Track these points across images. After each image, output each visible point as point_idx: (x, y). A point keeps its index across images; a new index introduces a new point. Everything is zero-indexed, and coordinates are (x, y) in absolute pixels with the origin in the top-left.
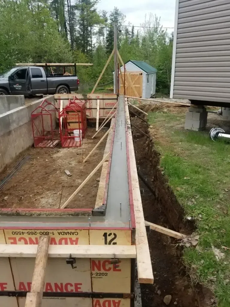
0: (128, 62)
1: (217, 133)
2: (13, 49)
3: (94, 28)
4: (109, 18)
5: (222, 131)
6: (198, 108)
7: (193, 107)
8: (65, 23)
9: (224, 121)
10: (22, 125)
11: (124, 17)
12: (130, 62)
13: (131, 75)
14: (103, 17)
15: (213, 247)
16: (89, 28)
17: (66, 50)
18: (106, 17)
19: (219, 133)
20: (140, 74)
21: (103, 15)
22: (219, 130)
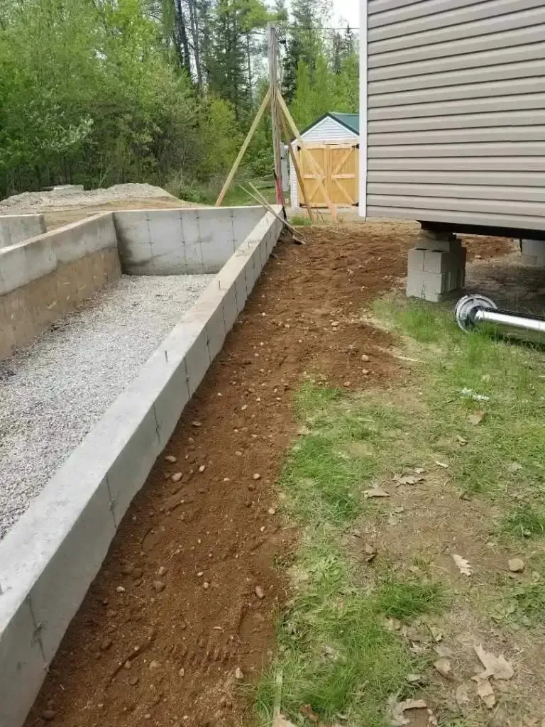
0: (325, 117)
1: (475, 310)
2: (48, 100)
3: (255, 36)
4: (290, 11)
5: (488, 306)
6: (438, 239)
7: (427, 237)
8: (183, 28)
9: (523, 270)
10: (10, 293)
11: (328, 6)
12: (328, 117)
13: (333, 150)
14: (277, 9)
15: (277, 709)
16: (243, 39)
17: (180, 96)
18: (284, 8)
19: (477, 311)
20: (353, 147)
21: (277, 4)
22: (481, 302)
